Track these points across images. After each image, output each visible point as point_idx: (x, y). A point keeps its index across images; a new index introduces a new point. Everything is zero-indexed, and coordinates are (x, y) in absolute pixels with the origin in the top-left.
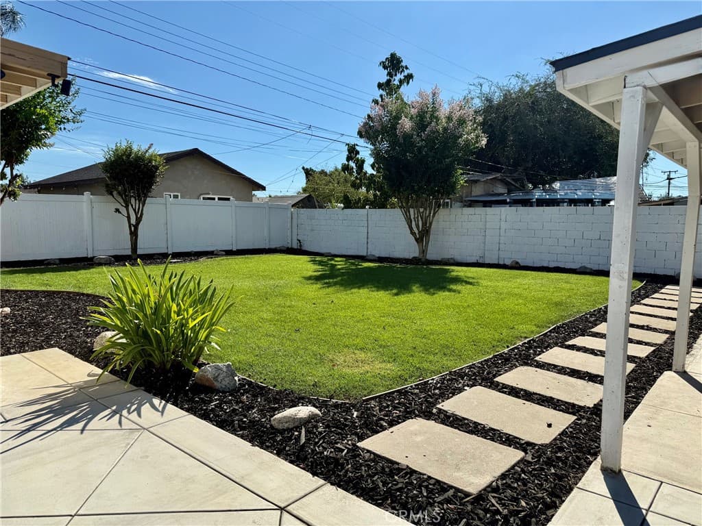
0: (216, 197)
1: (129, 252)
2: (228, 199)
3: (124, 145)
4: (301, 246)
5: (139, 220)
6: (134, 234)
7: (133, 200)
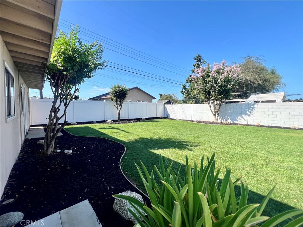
0: (142, 101)
1: (117, 119)
2: (145, 102)
3: (117, 85)
4: (167, 116)
5: (121, 108)
6: (119, 113)
7: (119, 102)
